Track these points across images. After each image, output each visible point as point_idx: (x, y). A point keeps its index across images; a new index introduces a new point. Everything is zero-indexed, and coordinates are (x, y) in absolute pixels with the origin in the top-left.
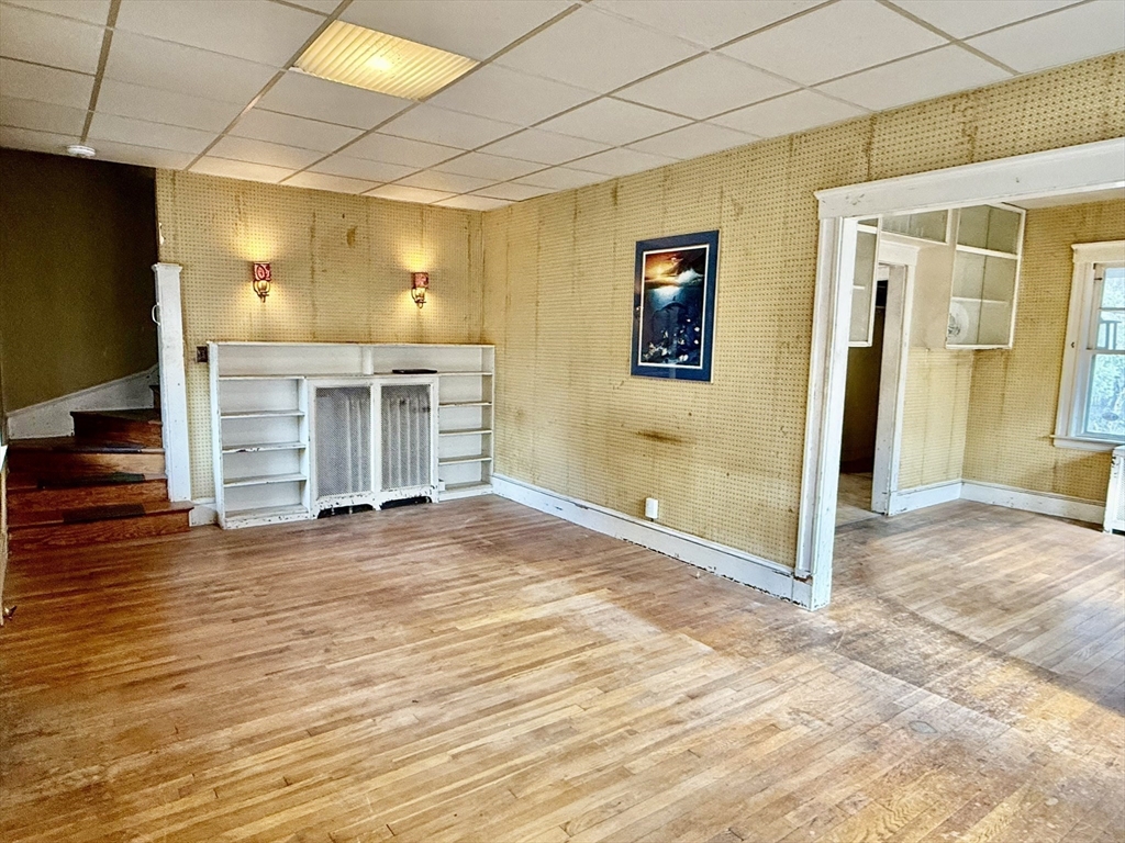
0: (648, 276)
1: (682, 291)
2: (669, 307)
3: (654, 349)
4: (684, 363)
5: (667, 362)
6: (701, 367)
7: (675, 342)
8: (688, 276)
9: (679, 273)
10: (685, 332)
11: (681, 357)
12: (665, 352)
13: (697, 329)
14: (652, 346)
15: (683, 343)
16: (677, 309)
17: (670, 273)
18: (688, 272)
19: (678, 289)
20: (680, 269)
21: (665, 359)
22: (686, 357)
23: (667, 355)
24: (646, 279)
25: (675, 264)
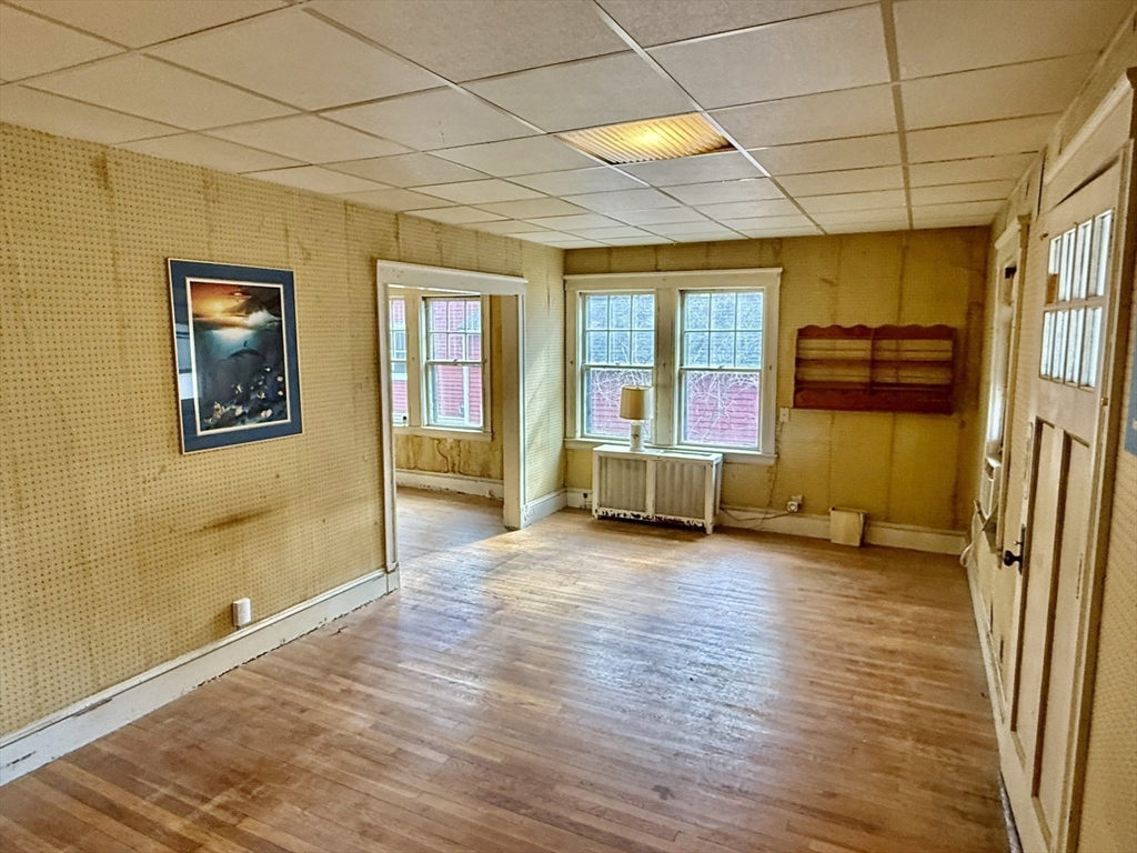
0: (200, 312)
1: (255, 335)
2: (237, 355)
3: (220, 410)
4: (269, 420)
5: (243, 422)
6: (289, 420)
7: (253, 397)
8: (259, 317)
9: (248, 313)
10: (265, 383)
11: (263, 414)
12: (239, 411)
13: (280, 379)
14: (217, 406)
15: (263, 396)
16: (247, 356)
17: (234, 312)
18: (260, 313)
19: (250, 332)
20: (248, 309)
21: (241, 419)
22: (269, 412)
23: (244, 413)
24: (194, 316)
25: (242, 301)
